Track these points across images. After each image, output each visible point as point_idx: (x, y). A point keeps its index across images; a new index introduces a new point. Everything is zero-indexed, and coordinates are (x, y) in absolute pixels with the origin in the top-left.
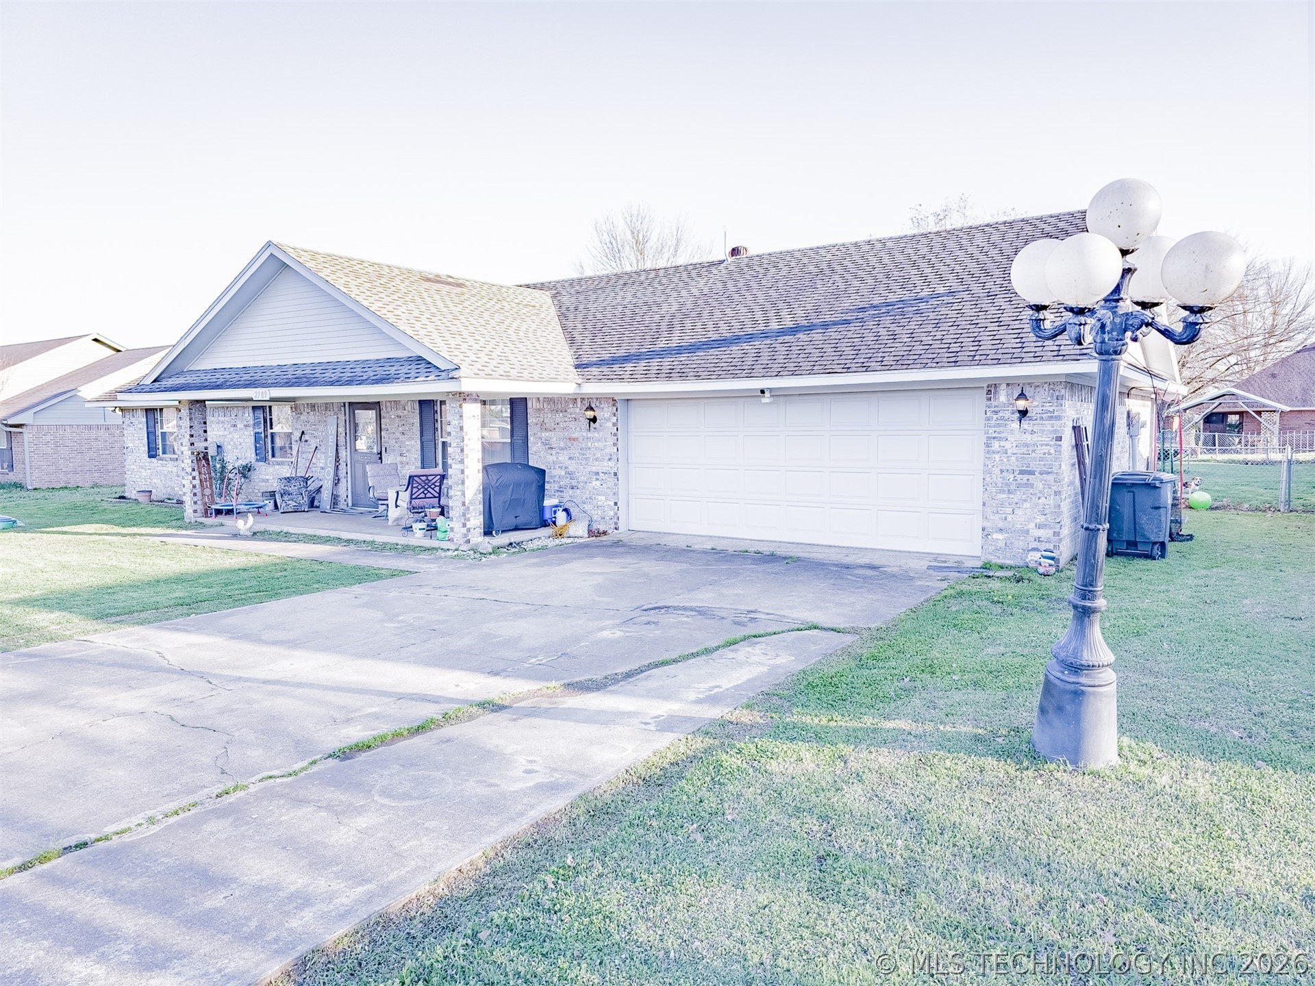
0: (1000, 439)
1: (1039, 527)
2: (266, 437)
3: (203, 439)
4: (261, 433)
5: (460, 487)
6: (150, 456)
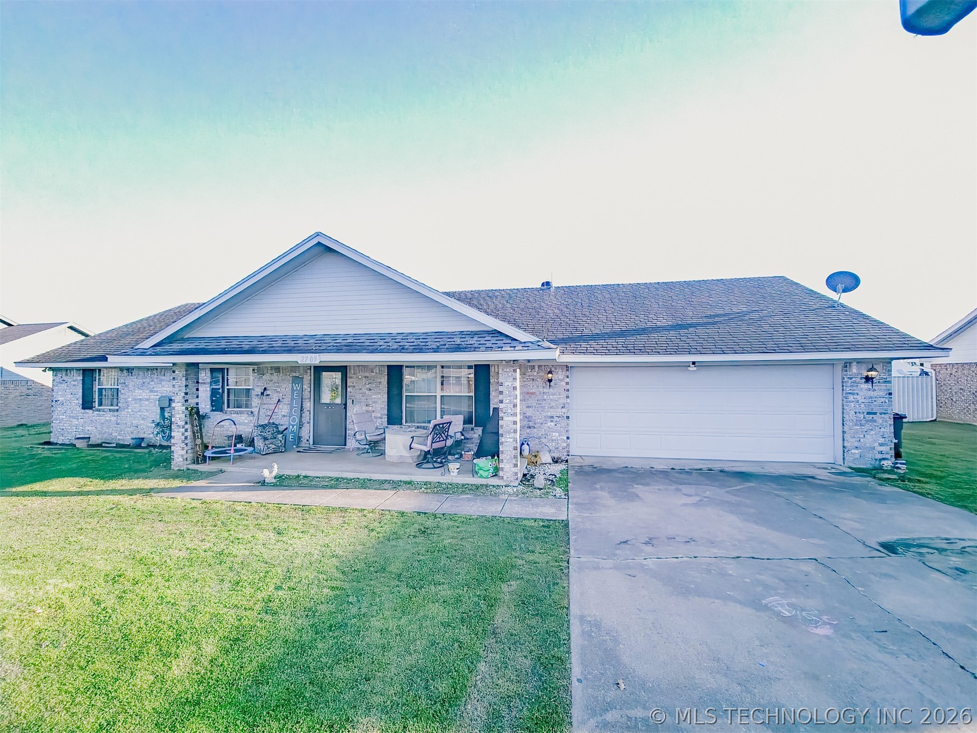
1: (881, 445)
2: (223, 392)
3: (195, 396)
4: (219, 389)
5: (512, 435)
6: (84, 408)
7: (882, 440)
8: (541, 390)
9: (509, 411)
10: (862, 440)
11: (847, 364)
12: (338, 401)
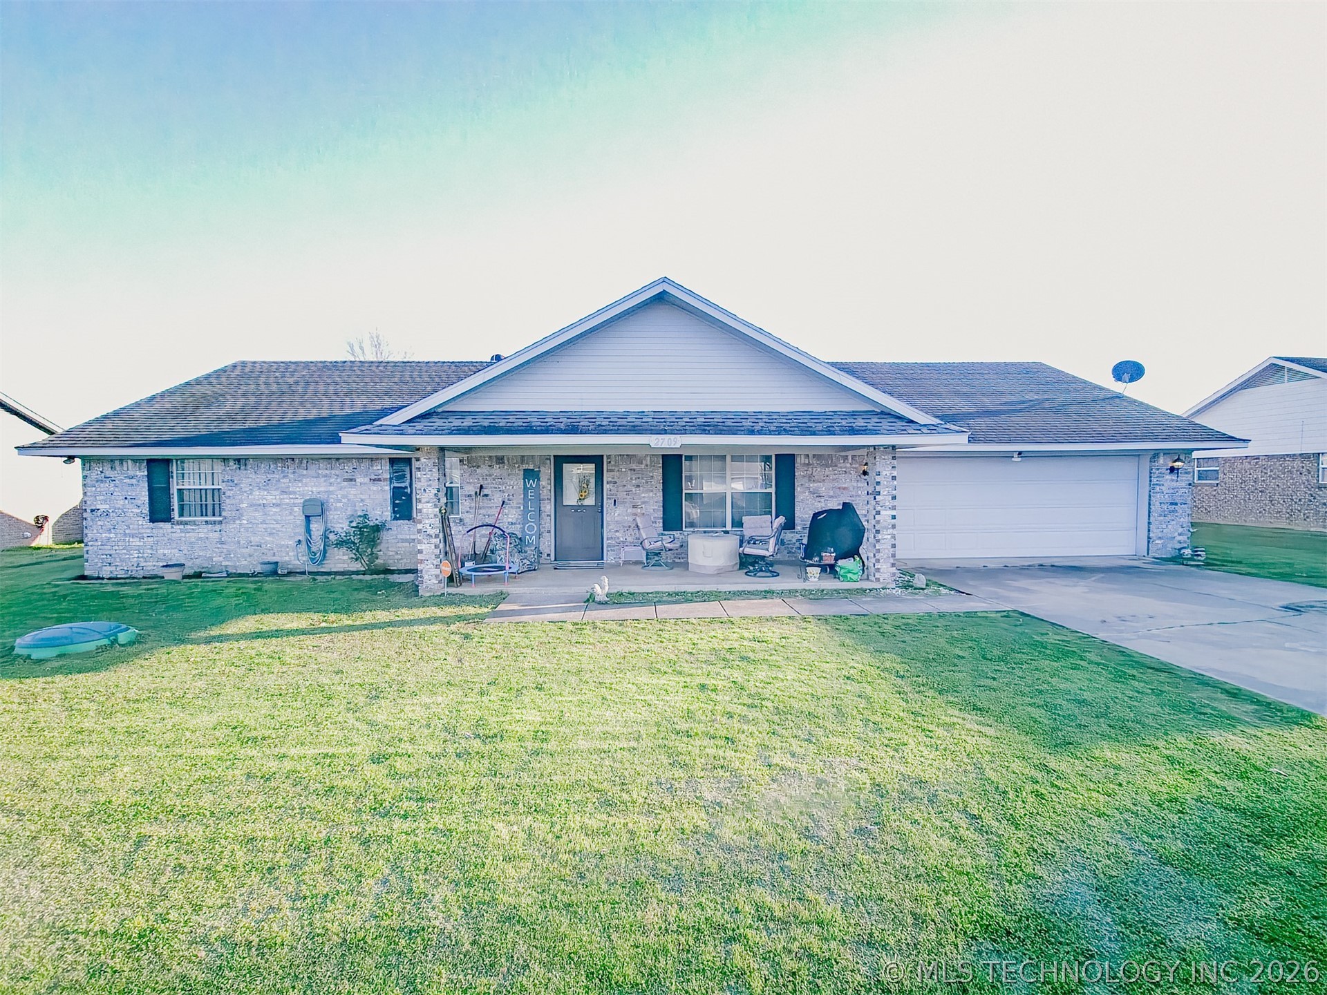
0: (1160, 485)
1: (1180, 535)
2: (412, 491)
4: (406, 487)
5: (890, 531)
6: (152, 521)
7: (1181, 530)
8: (855, 484)
9: (887, 504)
10: (1165, 531)
11: (1156, 454)
12: (590, 501)
